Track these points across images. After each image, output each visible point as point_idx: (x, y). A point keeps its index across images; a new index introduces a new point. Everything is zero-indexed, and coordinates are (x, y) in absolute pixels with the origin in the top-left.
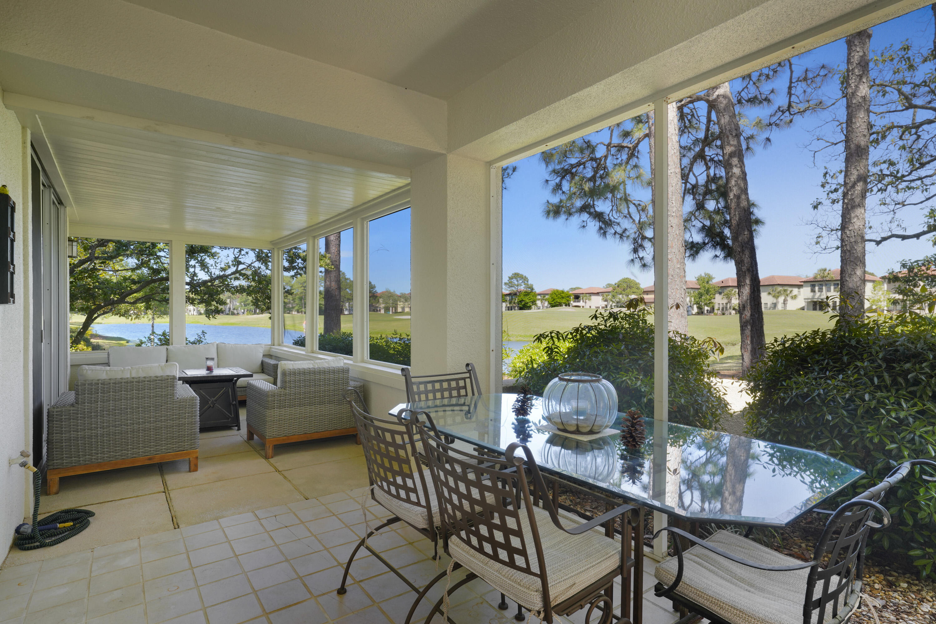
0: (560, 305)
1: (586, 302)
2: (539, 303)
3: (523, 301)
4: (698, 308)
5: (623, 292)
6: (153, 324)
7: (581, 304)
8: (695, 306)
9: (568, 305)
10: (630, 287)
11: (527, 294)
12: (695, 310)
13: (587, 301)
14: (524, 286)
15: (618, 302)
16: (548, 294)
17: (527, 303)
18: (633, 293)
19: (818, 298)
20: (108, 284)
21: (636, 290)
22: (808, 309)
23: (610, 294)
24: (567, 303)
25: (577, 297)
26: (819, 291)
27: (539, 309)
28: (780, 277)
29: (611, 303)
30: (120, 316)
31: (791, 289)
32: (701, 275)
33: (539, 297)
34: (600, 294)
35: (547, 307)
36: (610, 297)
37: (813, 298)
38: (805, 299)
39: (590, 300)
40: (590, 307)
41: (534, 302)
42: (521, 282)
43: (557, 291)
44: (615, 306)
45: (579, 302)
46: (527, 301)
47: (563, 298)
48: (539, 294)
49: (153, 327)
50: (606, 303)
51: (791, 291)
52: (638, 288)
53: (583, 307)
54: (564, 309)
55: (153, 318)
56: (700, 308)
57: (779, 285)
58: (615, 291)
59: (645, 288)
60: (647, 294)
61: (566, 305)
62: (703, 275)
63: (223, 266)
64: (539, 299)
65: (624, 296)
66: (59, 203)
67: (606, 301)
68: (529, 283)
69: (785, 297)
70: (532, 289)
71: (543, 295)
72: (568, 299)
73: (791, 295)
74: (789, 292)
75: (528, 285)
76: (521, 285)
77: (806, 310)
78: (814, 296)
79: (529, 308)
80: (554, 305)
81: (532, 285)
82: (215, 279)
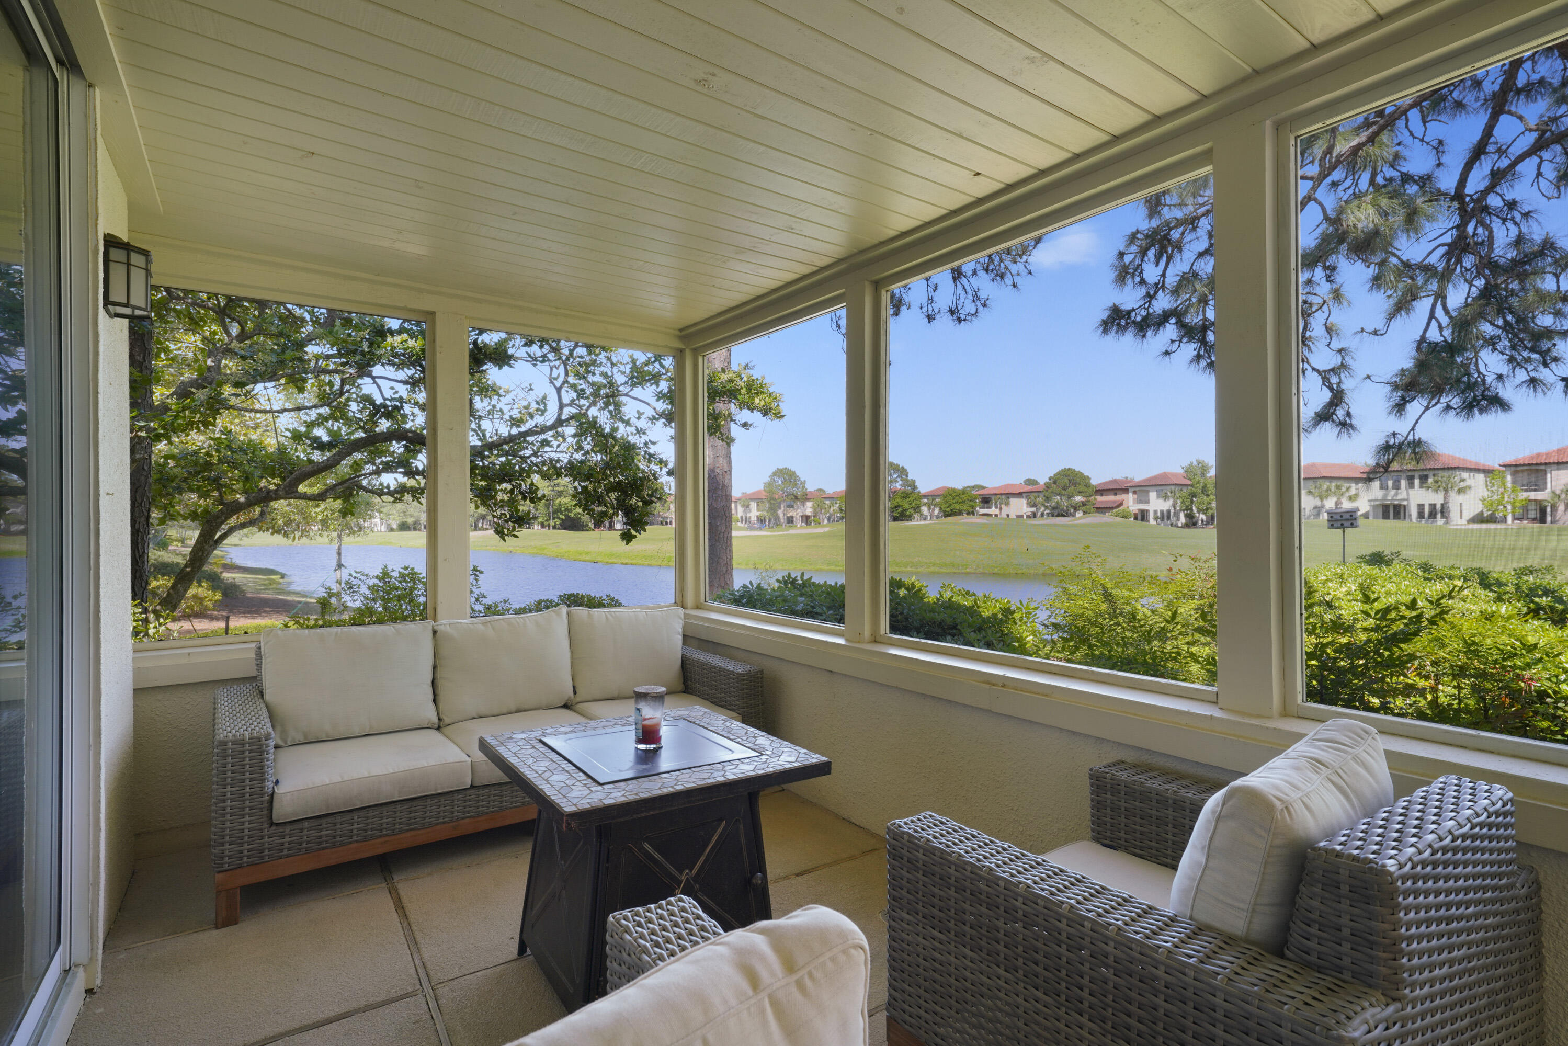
0: (960, 513)
1: (1001, 509)
2: (925, 510)
3: (899, 506)
4: (1186, 516)
5: (1063, 492)
6: (339, 548)
7: (993, 511)
8: (1182, 516)
9: (971, 513)
10: (1075, 484)
11: (905, 496)
12: (1183, 519)
13: (1003, 506)
14: (901, 482)
15: (1054, 508)
16: (938, 496)
17: (906, 510)
18: (1080, 492)
19: (1393, 500)
20: (253, 453)
21: (1084, 489)
22: (1375, 517)
23: (1041, 495)
24: (971, 510)
25: (986, 501)
26: (1393, 488)
27: (925, 519)
28: (1326, 466)
29: (1043, 509)
30: (272, 534)
31: (1348, 485)
32: (1192, 463)
33: (925, 500)
34: (1024, 495)
35: (938, 517)
36: (1040, 500)
37: (1384, 499)
38: (1369, 501)
39: (1007, 504)
40: (1008, 516)
41: (917, 509)
42: (895, 476)
43: (954, 490)
44: (1048, 514)
45: (990, 508)
46: (906, 506)
47: (964, 502)
48: (925, 496)
49: (339, 554)
50: (1033, 509)
51: (1348, 489)
52: (1088, 485)
53: (996, 515)
54: (965, 519)
55: (339, 536)
56: (1190, 516)
57: (1324, 477)
58: (1050, 490)
59: (1098, 485)
60: (1102, 495)
61: (968, 514)
62: (1195, 463)
63: (516, 414)
64: (925, 504)
65: (1064, 498)
66: (60, 62)
67: (1034, 505)
68: (909, 478)
69: (1339, 499)
70: (915, 488)
71: (931, 496)
72: (971, 503)
73: (1347, 495)
74: (1344, 489)
75: (907, 480)
76: (897, 482)
77: (1371, 518)
78: (1386, 495)
79: (909, 518)
80: (950, 513)
81: (914, 482)
82: (491, 446)
